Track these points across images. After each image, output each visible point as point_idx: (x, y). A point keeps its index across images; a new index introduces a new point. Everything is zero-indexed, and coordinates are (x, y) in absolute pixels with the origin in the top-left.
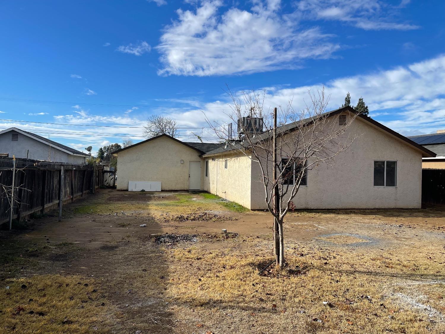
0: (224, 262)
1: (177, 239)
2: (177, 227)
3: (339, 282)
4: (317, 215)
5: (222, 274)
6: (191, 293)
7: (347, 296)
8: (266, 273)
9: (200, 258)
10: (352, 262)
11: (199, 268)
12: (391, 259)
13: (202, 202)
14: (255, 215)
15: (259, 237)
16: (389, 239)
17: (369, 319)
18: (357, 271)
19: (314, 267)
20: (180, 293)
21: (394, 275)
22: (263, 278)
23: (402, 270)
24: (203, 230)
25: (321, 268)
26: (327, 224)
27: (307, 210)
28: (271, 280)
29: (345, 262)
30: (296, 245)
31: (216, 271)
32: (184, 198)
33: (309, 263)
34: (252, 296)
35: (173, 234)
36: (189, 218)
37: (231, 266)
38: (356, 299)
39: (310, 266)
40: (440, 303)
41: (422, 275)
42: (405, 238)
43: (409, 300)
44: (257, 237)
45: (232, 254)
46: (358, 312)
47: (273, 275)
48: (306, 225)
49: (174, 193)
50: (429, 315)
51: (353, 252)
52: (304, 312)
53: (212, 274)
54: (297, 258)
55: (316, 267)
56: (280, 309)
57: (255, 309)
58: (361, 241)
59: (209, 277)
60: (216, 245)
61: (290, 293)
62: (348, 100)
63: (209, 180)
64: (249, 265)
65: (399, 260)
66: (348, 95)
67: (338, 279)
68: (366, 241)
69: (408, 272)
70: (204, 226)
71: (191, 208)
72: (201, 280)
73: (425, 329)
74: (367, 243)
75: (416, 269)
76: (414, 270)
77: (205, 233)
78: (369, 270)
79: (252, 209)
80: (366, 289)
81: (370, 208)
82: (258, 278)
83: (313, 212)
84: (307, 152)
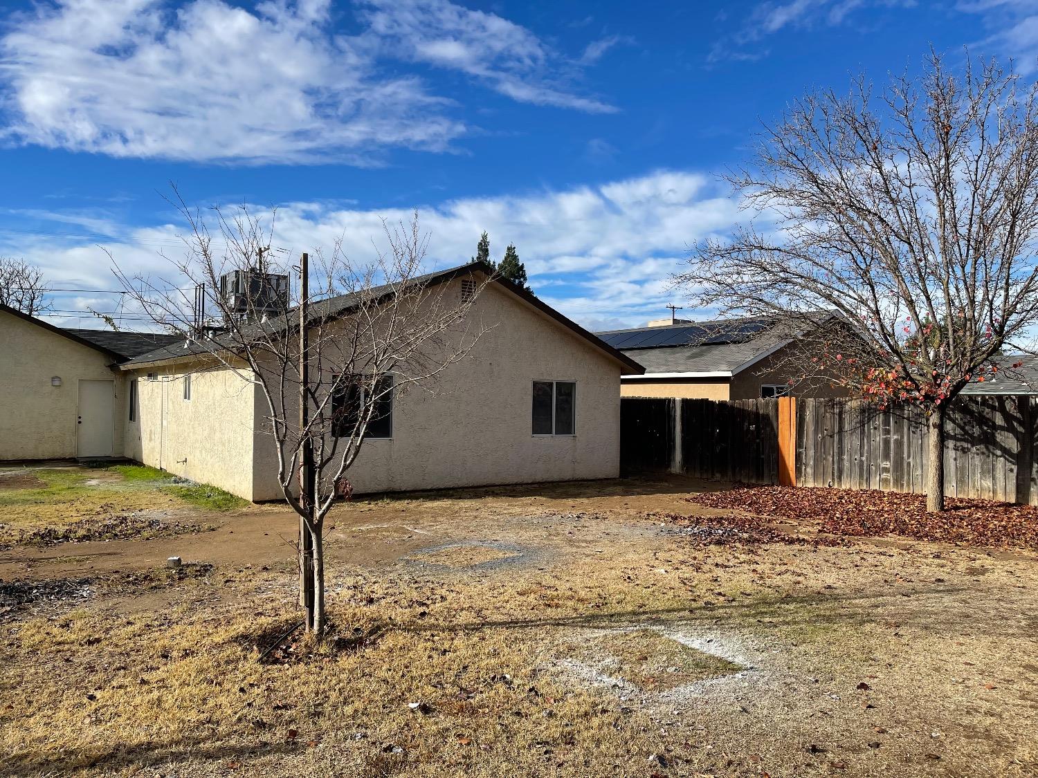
0: (166, 642)
1: (29, 593)
2: (32, 562)
3: (447, 653)
4: (414, 504)
5: (160, 674)
6: (62, 735)
7: (463, 681)
8: (279, 654)
9: (98, 641)
10: (478, 603)
11: (90, 667)
12: (557, 589)
13: (117, 488)
14: (263, 514)
15: (267, 569)
16: (557, 547)
17: (503, 725)
18: (489, 623)
19: (394, 625)
20: (28, 740)
21: (561, 622)
22: (268, 670)
23: (576, 610)
24: (111, 564)
25: (411, 625)
26: (433, 524)
27: (391, 495)
28: (289, 672)
29: (464, 606)
30: (360, 577)
31: (142, 669)
32: (60, 480)
33: (385, 617)
34: (234, 719)
35: (19, 581)
36: (72, 535)
37: (186, 650)
38: (481, 685)
39: (387, 624)
40: (643, 668)
41: (612, 616)
42: (586, 541)
43: (585, 670)
44: (264, 569)
45: (191, 619)
46: (484, 713)
47: (297, 657)
48: (387, 530)
49: (31, 469)
50: (620, 697)
51: (483, 581)
52: (365, 736)
53: (130, 678)
54: (357, 610)
55: (400, 625)
56: (306, 739)
57: (240, 752)
58: (501, 555)
59: (120, 687)
60: (148, 600)
61: (333, 696)
62: (483, 247)
63: (139, 430)
64: (234, 641)
65: (571, 589)
66: (484, 237)
67: (446, 646)
68: (512, 555)
69: (587, 613)
70: (115, 554)
71: (83, 508)
72: (95, 697)
73: (612, 728)
74: (513, 559)
75: (603, 605)
76: (598, 606)
77: (117, 572)
78: (513, 617)
79: (257, 499)
80: (503, 660)
81: (525, 482)
82: (256, 672)
83: (405, 499)
84: (381, 360)
